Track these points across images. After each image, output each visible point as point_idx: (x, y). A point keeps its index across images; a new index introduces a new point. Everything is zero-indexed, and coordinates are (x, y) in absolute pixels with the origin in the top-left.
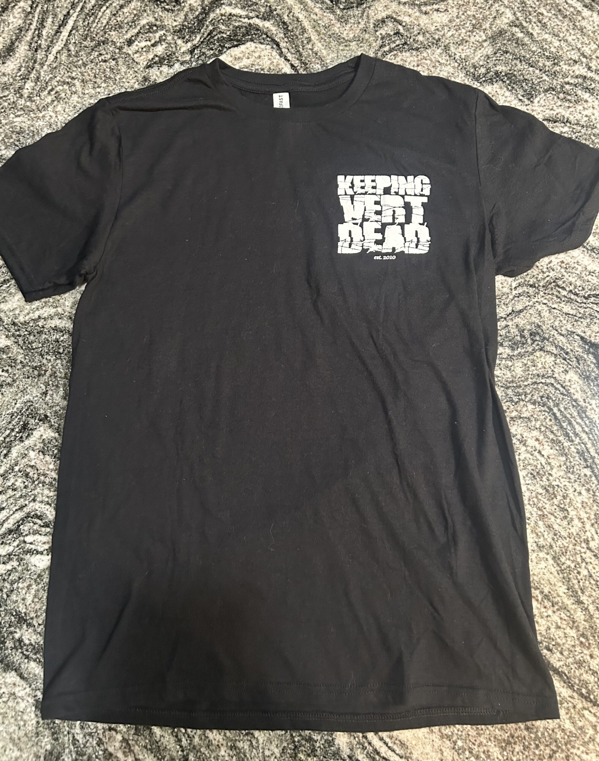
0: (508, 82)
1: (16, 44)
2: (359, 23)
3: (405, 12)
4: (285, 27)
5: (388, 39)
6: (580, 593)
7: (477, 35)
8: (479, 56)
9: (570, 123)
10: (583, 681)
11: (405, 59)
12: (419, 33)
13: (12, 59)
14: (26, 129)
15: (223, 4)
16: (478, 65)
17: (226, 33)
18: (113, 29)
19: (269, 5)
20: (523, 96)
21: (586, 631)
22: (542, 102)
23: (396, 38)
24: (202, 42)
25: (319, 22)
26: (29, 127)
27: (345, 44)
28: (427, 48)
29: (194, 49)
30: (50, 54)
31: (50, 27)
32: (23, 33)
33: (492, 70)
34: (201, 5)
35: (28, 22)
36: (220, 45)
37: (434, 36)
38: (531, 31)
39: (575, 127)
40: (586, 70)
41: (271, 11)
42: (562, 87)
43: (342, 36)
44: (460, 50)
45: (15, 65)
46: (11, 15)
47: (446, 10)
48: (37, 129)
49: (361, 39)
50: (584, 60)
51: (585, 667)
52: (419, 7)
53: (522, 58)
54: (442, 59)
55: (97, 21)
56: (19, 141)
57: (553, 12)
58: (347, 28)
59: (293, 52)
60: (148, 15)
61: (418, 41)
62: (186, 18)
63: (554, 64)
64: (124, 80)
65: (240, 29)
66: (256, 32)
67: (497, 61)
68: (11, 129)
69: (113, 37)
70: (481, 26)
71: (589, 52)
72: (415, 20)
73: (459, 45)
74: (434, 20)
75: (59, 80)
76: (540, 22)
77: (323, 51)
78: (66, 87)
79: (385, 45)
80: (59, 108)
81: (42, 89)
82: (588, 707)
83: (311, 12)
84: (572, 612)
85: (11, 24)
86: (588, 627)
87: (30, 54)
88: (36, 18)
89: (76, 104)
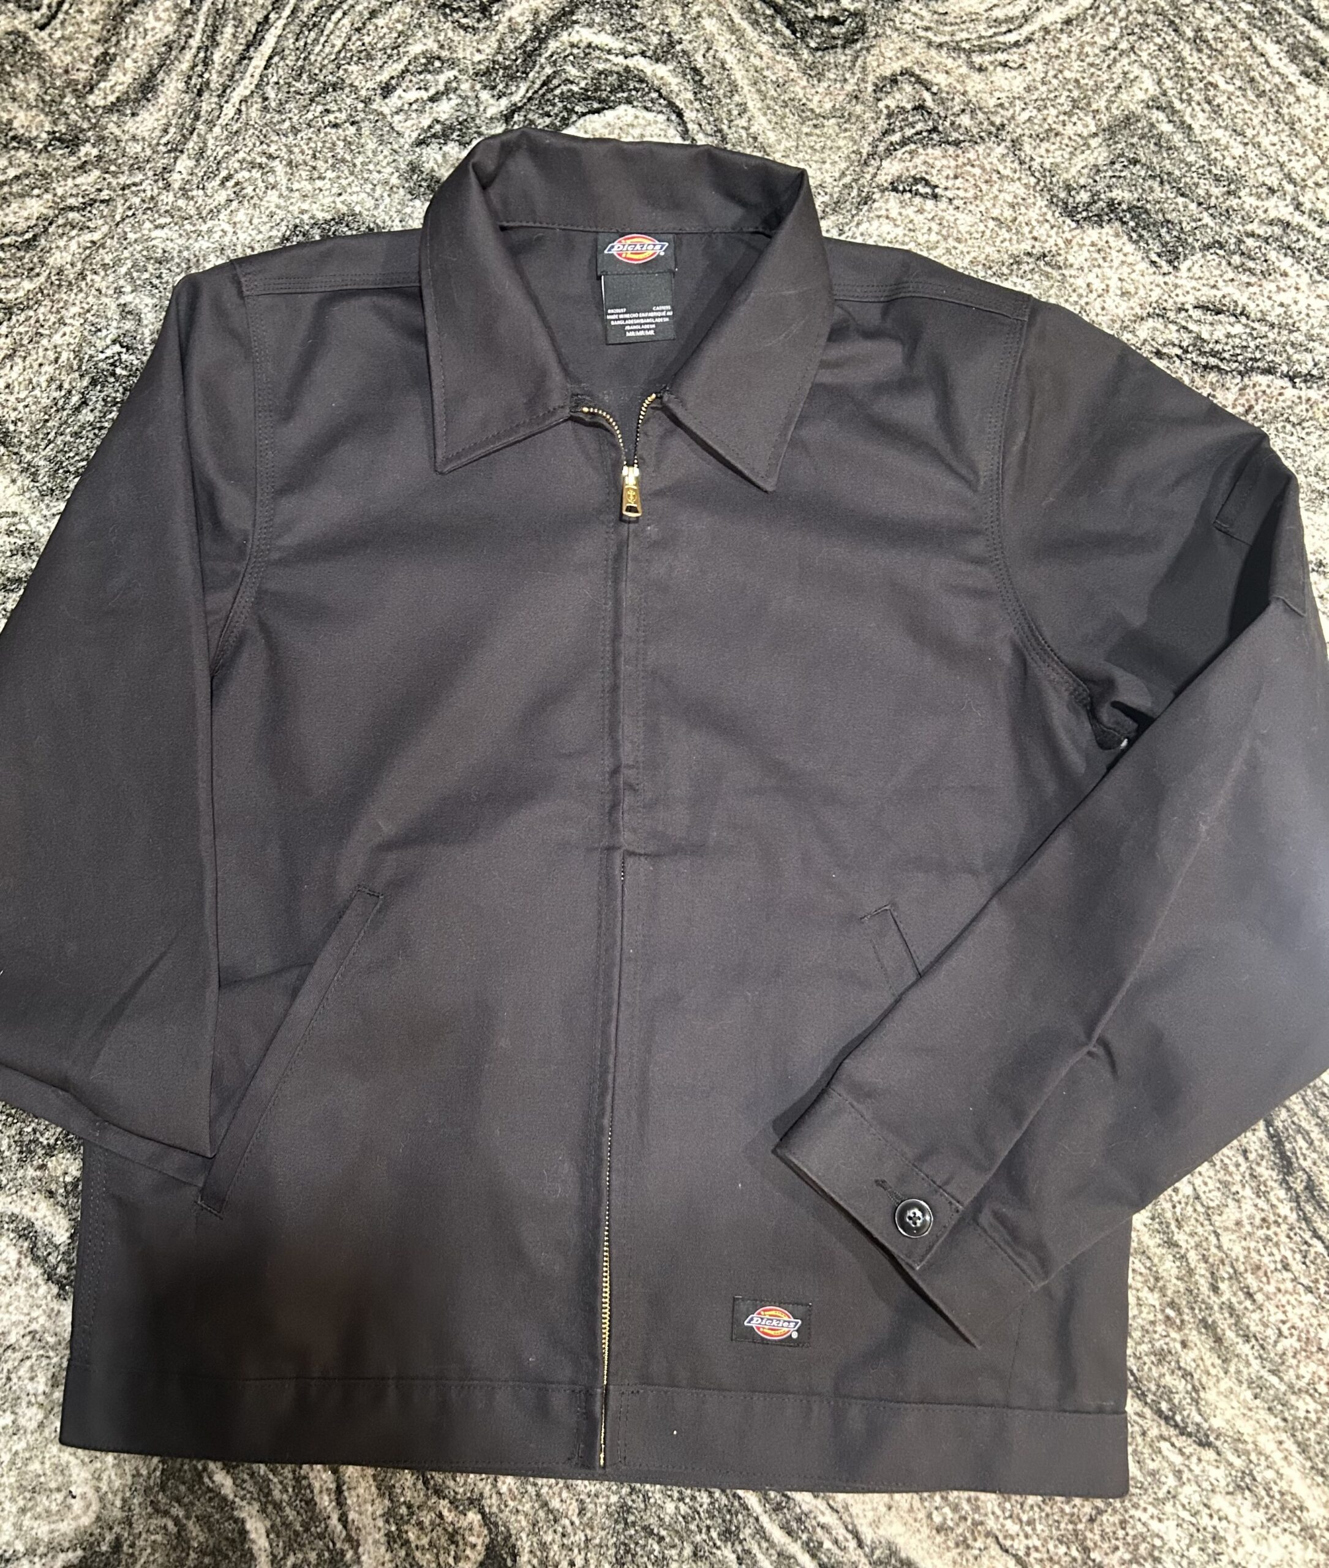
0: (1132, 224)
1: (161, 75)
2: (845, 80)
3: (940, 63)
4: (697, 78)
5: (901, 117)
6: (1173, 1227)
7: (1079, 123)
8: (1079, 167)
9: (1248, 318)
10: (1164, 1387)
11: (931, 161)
12: (963, 111)
13: (150, 107)
14: (175, 254)
15: (576, 22)
16: (1075, 185)
17: (578, 84)
18: (355, 59)
19: (667, 30)
20: (1159, 255)
21: (1179, 1297)
22: (1196, 269)
23: (917, 117)
24: (530, 99)
25: (766, 73)
26: (180, 251)
27: (815, 122)
28: (976, 143)
29: (513, 112)
30: (227, 102)
31: (229, 45)
32: (174, 53)
33: (1102, 196)
34: (533, 22)
35: (185, 31)
36: (565, 108)
37: (993, 118)
38: (1188, 120)
39: (1256, 325)
40: (1291, 208)
41: (672, 44)
42: (1240, 241)
43: (810, 105)
44: (1042, 151)
45: (158, 120)
46: (151, 13)
47: (1021, 65)
48: (195, 256)
49: (846, 114)
50: (1289, 188)
51: (1169, 1363)
52: (969, 57)
53: (1165, 177)
54: (1005, 167)
55: (322, 40)
56: (159, 277)
57: (1238, 83)
58: (820, 90)
59: (709, 132)
60: (424, 36)
61: (960, 125)
62: (500, 48)
63: (1229, 193)
64: (371, 167)
65: (606, 76)
66: (638, 86)
67: (1114, 180)
68: (145, 253)
69: (353, 77)
70: (1089, 104)
71: (1302, 173)
72: (958, 81)
73: (1041, 141)
74: (997, 84)
75: (244, 160)
76: (1209, 103)
77: (770, 134)
78: (256, 174)
79: (894, 131)
80: (241, 216)
81: (209, 176)
82: (1170, 1437)
83: (751, 51)
84: (1156, 1260)
85: (150, 33)
86: (1182, 1290)
87: (187, 100)
88: (201, 25)
89: (274, 210)
